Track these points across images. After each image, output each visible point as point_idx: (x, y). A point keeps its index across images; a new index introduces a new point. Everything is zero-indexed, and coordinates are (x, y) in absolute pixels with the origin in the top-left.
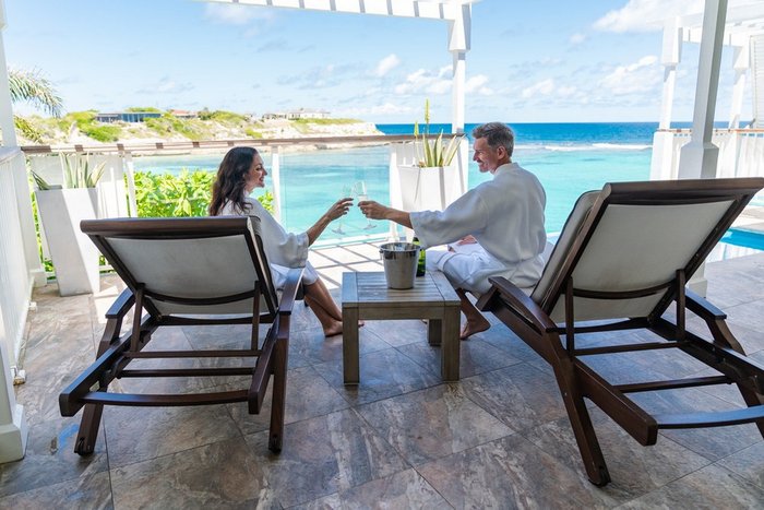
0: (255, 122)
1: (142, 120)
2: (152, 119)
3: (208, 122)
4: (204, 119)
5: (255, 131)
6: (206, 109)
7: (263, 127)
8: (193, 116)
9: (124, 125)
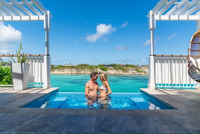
0: (138, 67)
1: (113, 66)
2: (115, 66)
3: (127, 67)
4: (127, 66)
5: (138, 69)
6: (127, 64)
7: (140, 68)
8: (124, 66)
9: (109, 67)
